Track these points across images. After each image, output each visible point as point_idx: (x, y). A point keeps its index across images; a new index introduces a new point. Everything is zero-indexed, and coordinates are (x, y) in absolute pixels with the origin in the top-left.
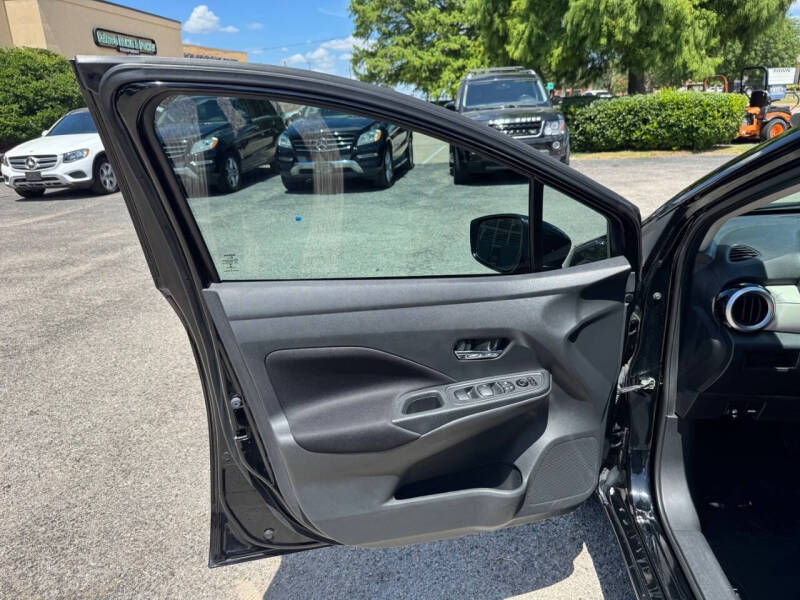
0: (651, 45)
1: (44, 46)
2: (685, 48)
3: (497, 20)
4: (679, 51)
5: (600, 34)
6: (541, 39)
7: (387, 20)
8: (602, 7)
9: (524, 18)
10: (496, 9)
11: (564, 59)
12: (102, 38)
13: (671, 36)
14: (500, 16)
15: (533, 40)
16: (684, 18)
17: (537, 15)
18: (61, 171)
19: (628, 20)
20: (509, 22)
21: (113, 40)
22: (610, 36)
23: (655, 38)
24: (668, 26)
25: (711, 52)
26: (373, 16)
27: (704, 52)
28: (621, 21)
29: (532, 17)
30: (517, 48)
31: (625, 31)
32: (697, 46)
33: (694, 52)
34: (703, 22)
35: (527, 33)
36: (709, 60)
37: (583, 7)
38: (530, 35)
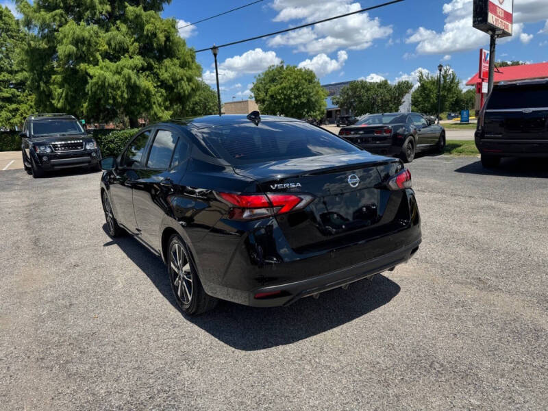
0: (137, 104)
2: (154, 106)
3: (42, 84)
4: (151, 107)
5: (108, 98)
6: (74, 98)
8: (107, 84)
9: (61, 86)
10: (41, 79)
11: (90, 109)
13: (146, 100)
14: (45, 83)
15: (69, 98)
16: (150, 92)
17: (69, 84)
19: (123, 92)
20: (51, 87)
22: (114, 99)
23: (138, 101)
24: (143, 95)
25: (167, 108)
27: (163, 108)
28: (119, 92)
29: (66, 86)
30: (59, 102)
31: (122, 97)
32: (160, 105)
33: (158, 108)
34: (160, 94)
35: (64, 95)
36: (166, 112)
37: (96, 83)
38: (67, 95)
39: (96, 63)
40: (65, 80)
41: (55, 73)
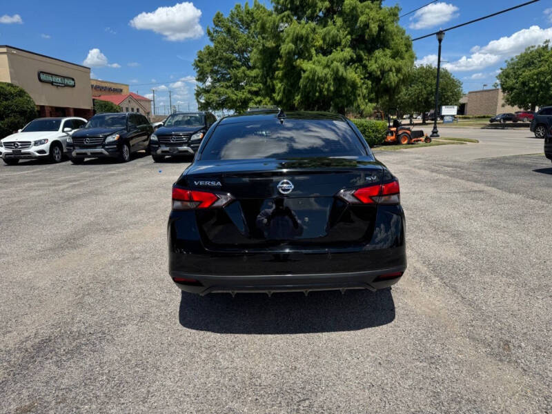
0: (342, 96)
1: (9, 81)
2: (358, 98)
3: (269, 80)
4: (355, 99)
5: (316, 91)
6: (289, 91)
7: (217, 72)
8: (316, 78)
9: (281, 81)
10: (268, 75)
11: (302, 102)
12: (43, 77)
13: (351, 92)
14: (270, 79)
15: (286, 91)
16: (357, 84)
17: (288, 79)
18: (33, 150)
19: (329, 85)
20: (274, 82)
21: (50, 78)
22: (321, 92)
23: (344, 93)
24: (349, 88)
25: (371, 101)
26: (208, 69)
27: (367, 101)
28: (326, 86)
29: (285, 81)
30: (278, 95)
31: (328, 90)
32: (364, 97)
33: (362, 100)
34: (365, 86)
35: (282, 89)
36: (370, 104)
37: (308, 77)
38: (284, 89)
39: (310, 58)
40: (285, 75)
41: (278, 69)
